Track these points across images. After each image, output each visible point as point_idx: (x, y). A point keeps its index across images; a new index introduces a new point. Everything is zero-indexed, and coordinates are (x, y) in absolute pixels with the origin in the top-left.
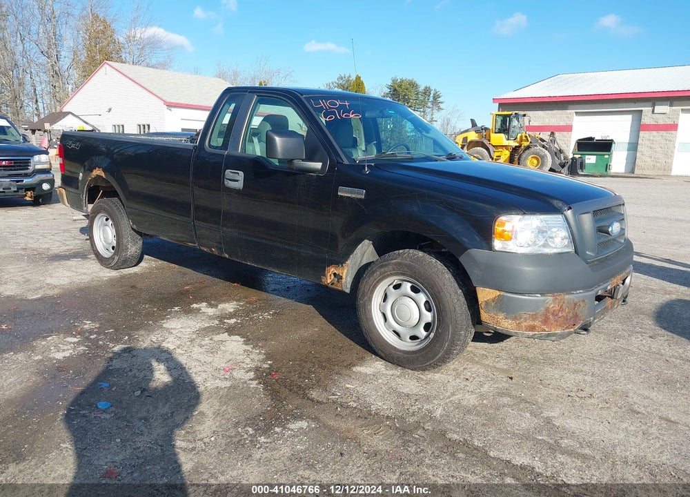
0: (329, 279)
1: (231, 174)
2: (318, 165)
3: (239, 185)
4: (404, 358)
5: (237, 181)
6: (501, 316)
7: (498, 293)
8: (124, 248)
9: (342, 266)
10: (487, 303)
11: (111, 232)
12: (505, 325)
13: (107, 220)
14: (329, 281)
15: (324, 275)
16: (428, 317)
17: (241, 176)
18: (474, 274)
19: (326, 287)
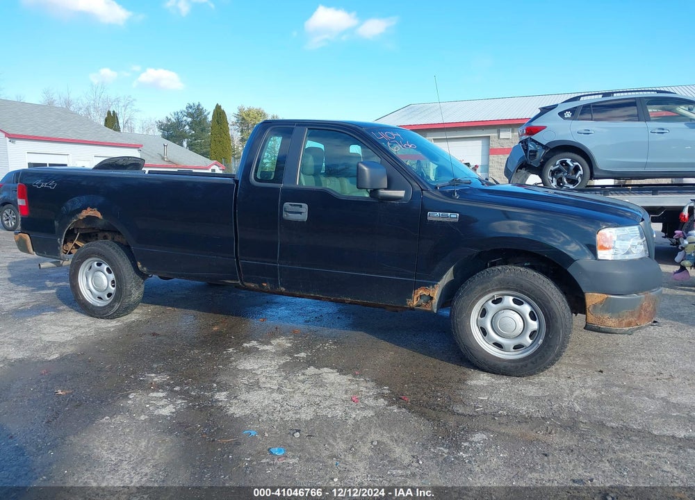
0: (414, 302)
1: (290, 207)
2: (401, 193)
3: (304, 217)
4: (511, 367)
5: (301, 213)
6: (607, 316)
7: (606, 296)
8: (128, 293)
9: (433, 287)
10: (595, 306)
11: (105, 279)
12: (611, 323)
13: (99, 264)
14: (415, 303)
15: (411, 298)
16: (534, 325)
17: (305, 208)
18: (583, 282)
19: (412, 309)
